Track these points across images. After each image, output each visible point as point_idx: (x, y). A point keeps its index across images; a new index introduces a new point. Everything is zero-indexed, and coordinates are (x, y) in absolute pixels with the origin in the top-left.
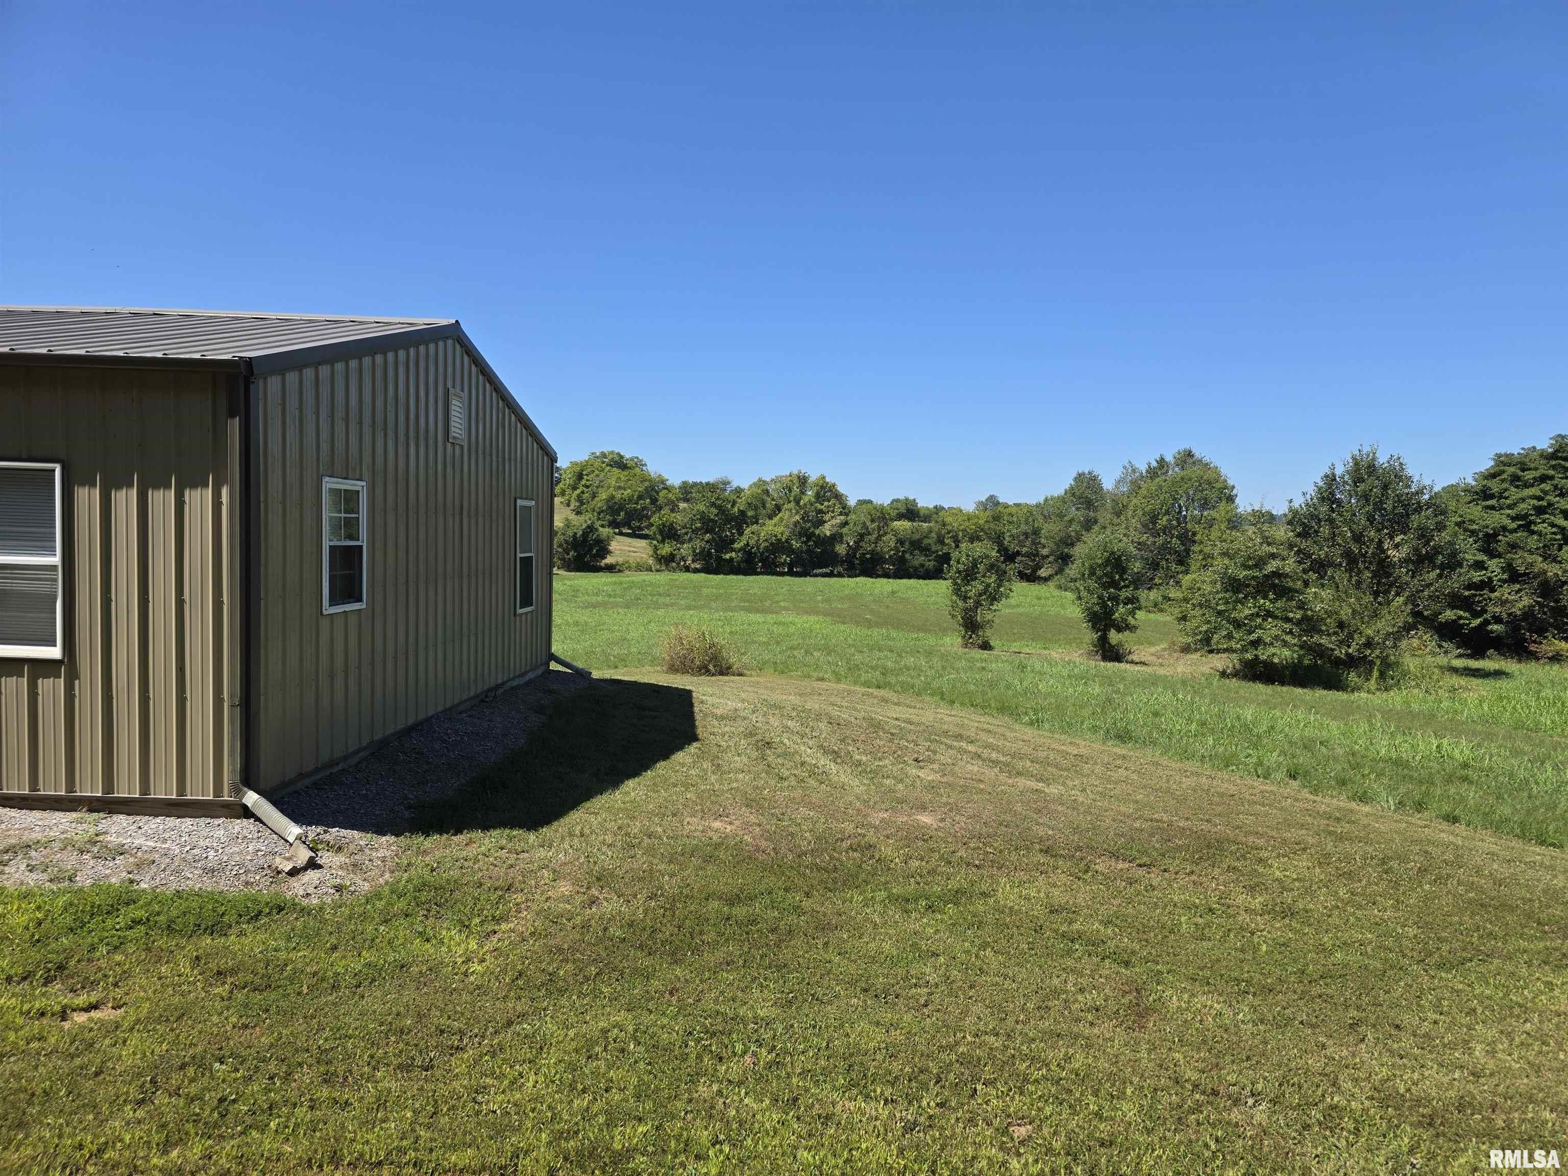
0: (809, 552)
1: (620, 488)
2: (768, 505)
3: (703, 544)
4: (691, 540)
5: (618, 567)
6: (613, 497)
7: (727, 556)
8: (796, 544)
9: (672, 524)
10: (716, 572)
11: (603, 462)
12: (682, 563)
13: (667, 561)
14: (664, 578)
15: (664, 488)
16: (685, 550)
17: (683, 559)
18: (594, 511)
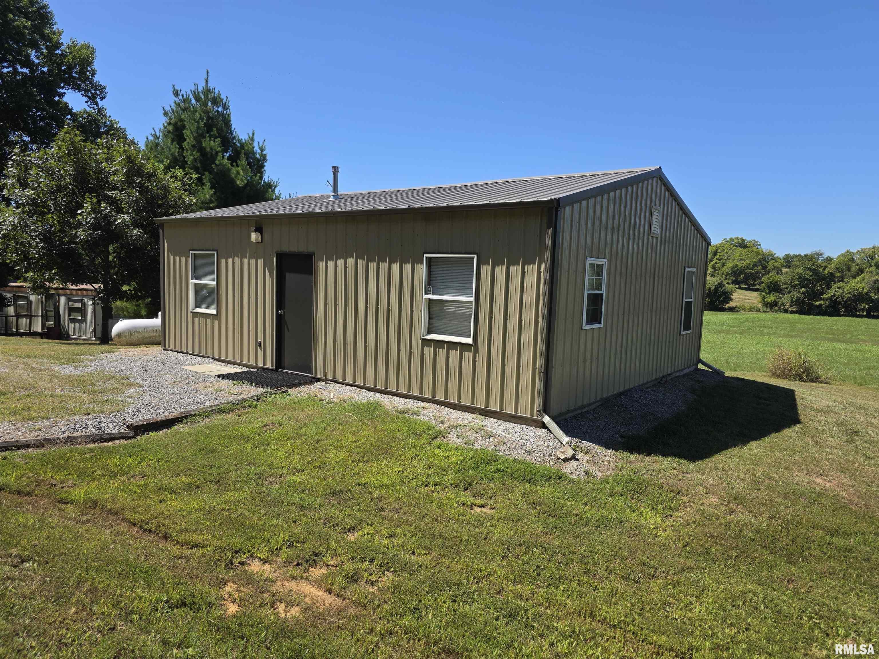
1: (741, 260)
2: (853, 269)
3: (799, 295)
4: (790, 292)
5: (737, 309)
6: (737, 266)
7: (817, 303)
8: (874, 296)
9: (776, 282)
10: (808, 313)
11: (731, 244)
12: (782, 307)
13: (772, 306)
14: (769, 316)
15: (773, 259)
16: (785, 299)
17: (783, 304)
18: (723, 274)
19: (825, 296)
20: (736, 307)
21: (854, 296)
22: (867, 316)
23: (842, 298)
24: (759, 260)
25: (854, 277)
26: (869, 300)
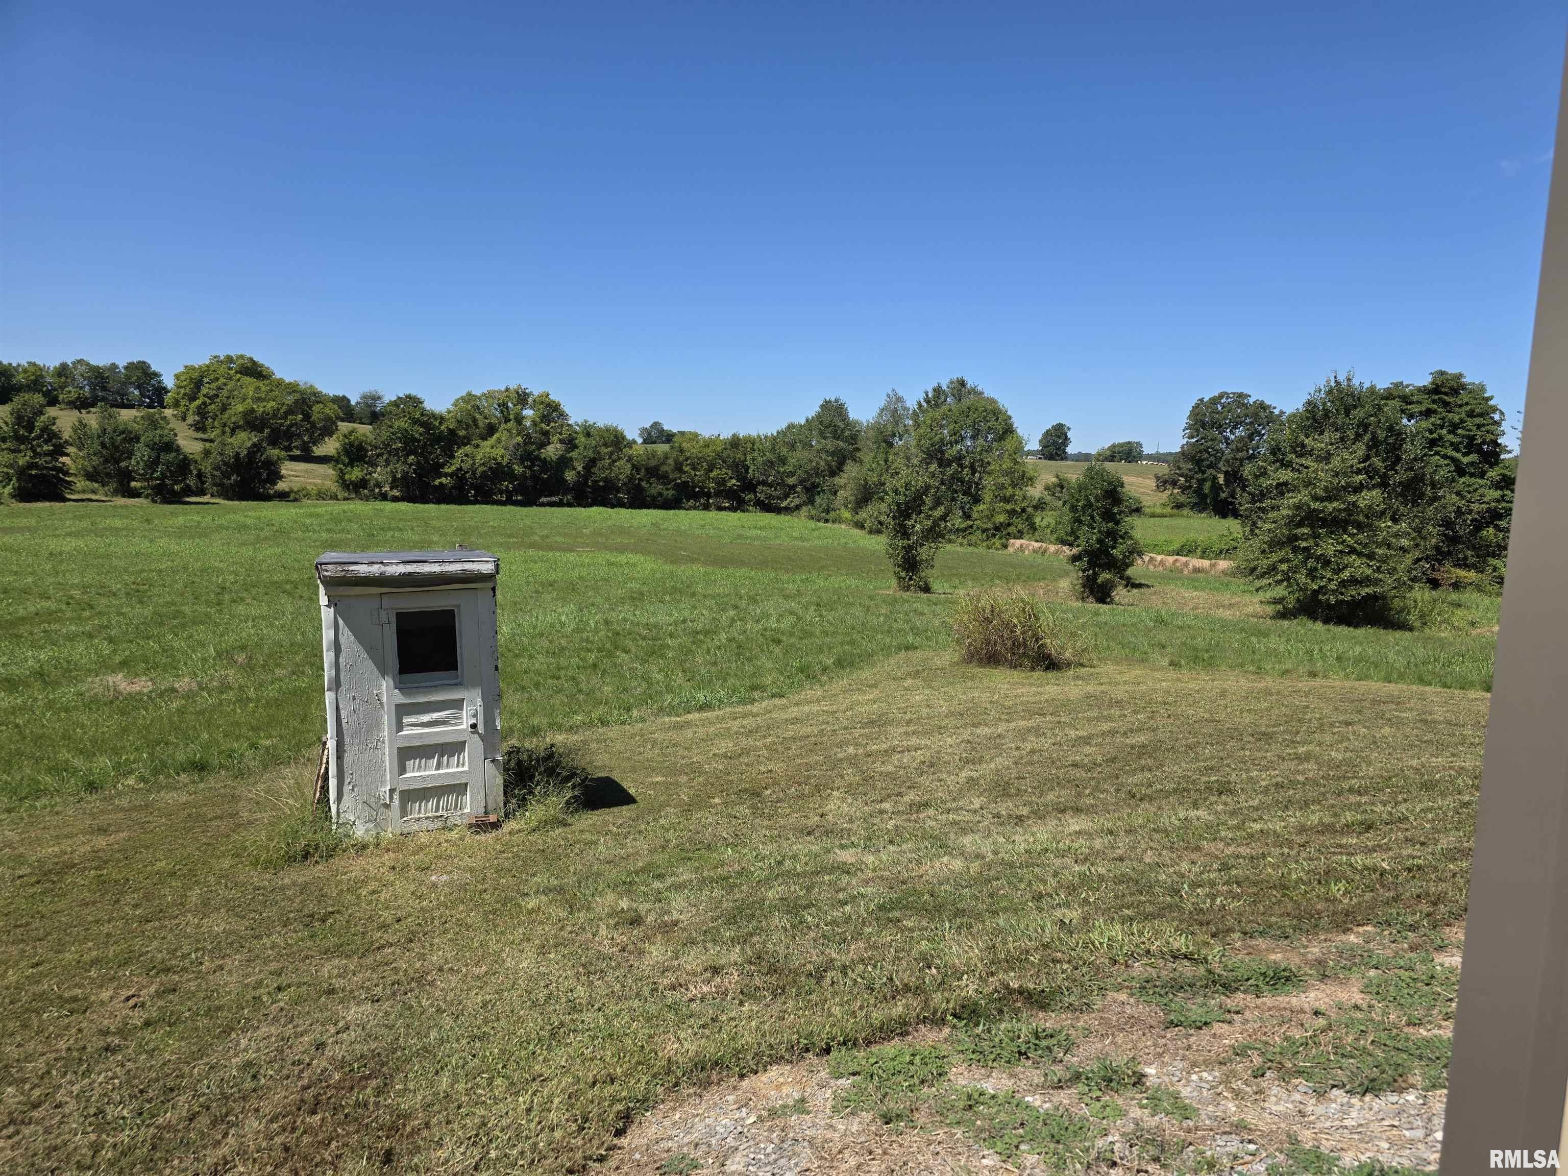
0: (535, 477)
2: (481, 424)
3: (405, 468)
4: (388, 462)
6: (252, 410)
7: (437, 482)
8: (518, 469)
9: (361, 444)
10: (425, 501)
11: (230, 369)
12: (377, 490)
13: (357, 489)
14: (358, 507)
15: (318, 402)
16: (379, 474)
17: (378, 485)
19: (447, 470)
20: (292, 491)
21: (491, 468)
22: (509, 502)
23: (474, 473)
24: (296, 402)
25: (484, 438)
26: (511, 476)
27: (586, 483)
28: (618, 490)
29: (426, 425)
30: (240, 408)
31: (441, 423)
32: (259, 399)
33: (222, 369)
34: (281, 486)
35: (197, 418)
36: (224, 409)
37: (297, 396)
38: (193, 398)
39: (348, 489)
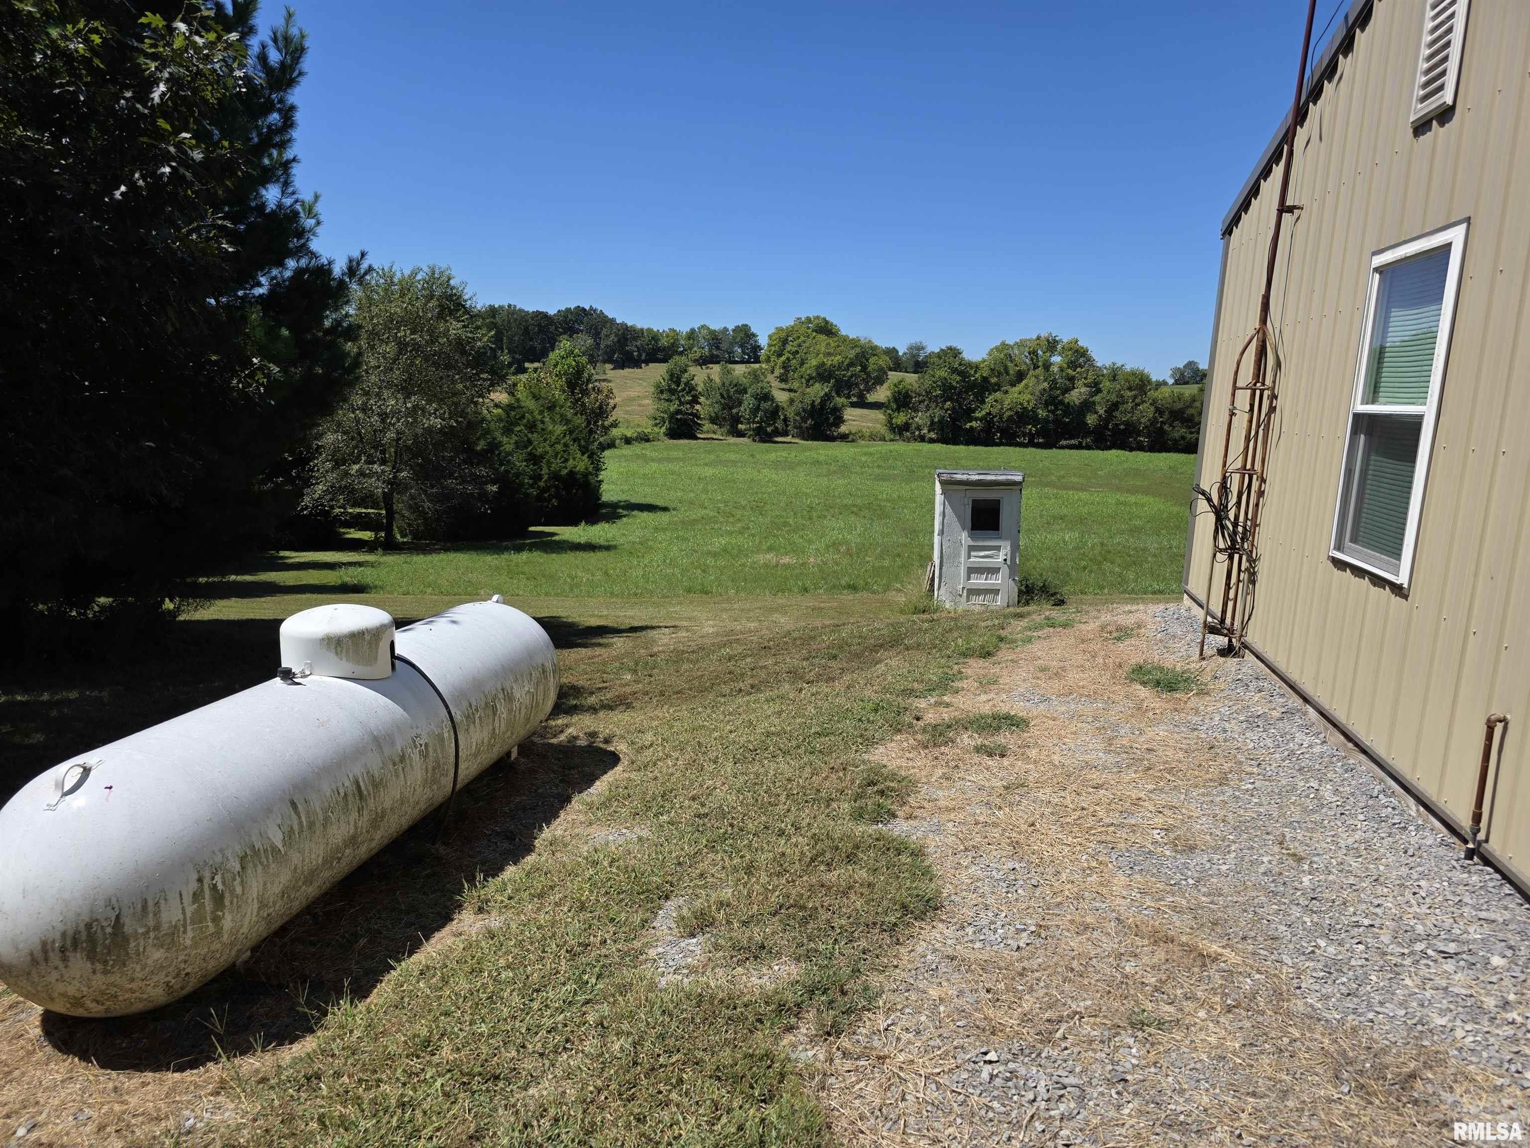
0: (1056, 421)
2: (1011, 372)
3: (942, 413)
4: (928, 408)
5: (851, 437)
6: (823, 364)
7: (968, 426)
8: (1042, 413)
10: (956, 442)
12: (917, 433)
13: (901, 431)
14: (900, 447)
15: (874, 355)
16: (920, 418)
17: (919, 428)
19: (978, 414)
20: (851, 433)
21: (1017, 413)
22: (1032, 444)
23: (1001, 418)
24: (857, 356)
25: (1013, 385)
26: (1035, 420)
27: (1106, 427)
28: (1139, 433)
29: (963, 374)
30: (814, 362)
31: (976, 372)
32: (829, 354)
33: (803, 329)
34: (843, 429)
35: (782, 371)
36: (802, 363)
37: (858, 350)
38: (780, 355)
39: (894, 432)
